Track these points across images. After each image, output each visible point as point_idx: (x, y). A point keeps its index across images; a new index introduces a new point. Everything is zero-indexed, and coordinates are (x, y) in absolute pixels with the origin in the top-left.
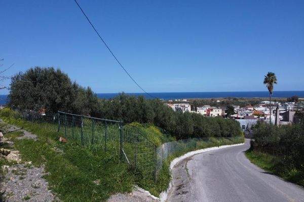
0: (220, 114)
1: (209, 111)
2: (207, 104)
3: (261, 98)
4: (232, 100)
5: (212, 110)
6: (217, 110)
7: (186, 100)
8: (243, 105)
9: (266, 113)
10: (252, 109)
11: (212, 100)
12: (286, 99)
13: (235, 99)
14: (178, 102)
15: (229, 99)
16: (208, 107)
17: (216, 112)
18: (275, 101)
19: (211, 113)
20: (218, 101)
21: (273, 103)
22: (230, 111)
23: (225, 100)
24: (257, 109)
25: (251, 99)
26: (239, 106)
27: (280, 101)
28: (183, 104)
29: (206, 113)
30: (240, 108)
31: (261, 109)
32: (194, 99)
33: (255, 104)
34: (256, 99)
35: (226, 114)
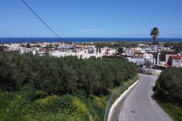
0: (114, 53)
1: (107, 50)
2: (106, 46)
3: (137, 42)
4: (120, 43)
5: (109, 50)
6: (113, 50)
7: (92, 43)
8: (128, 47)
9: (142, 52)
10: (133, 49)
11: (109, 43)
12: (151, 43)
13: (122, 43)
14: (88, 44)
15: (119, 42)
16: (106, 48)
17: (112, 52)
18: (146, 44)
19: (109, 52)
20: (112, 44)
21: (145, 45)
22: (121, 51)
23: (116, 43)
24: (136, 49)
25: (131, 43)
26: (125, 48)
27: (148, 44)
28: (91, 46)
29: (105, 52)
30: (126, 48)
31: (138, 49)
32: (98, 42)
33: (134, 46)
34: (134, 42)
35: (118, 52)
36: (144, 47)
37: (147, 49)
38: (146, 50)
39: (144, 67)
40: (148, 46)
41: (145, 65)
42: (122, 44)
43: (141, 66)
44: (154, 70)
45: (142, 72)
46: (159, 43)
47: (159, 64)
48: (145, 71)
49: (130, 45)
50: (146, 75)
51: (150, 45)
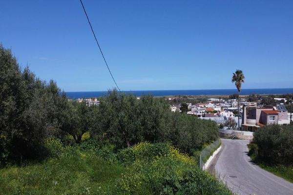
3: (206, 96)
4: (182, 97)
8: (194, 103)
9: (216, 109)
10: (203, 106)
11: (164, 98)
12: (228, 96)
13: (185, 97)
15: (180, 96)
18: (220, 98)
20: (170, 99)
21: (218, 100)
22: (184, 108)
23: (177, 98)
24: (207, 106)
25: (198, 97)
26: (191, 104)
27: (224, 99)
31: (210, 105)
33: (204, 101)
34: (203, 96)
35: (181, 111)
36: (218, 102)
37: (223, 105)
38: (222, 107)
39: (225, 128)
40: (224, 101)
41: (226, 125)
42: (185, 99)
43: (221, 127)
44: (240, 131)
45: (223, 136)
46: (239, 96)
47: (247, 123)
48: (227, 134)
49: (197, 100)
50: (230, 140)
51: (226, 99)
